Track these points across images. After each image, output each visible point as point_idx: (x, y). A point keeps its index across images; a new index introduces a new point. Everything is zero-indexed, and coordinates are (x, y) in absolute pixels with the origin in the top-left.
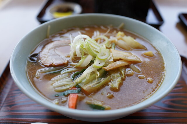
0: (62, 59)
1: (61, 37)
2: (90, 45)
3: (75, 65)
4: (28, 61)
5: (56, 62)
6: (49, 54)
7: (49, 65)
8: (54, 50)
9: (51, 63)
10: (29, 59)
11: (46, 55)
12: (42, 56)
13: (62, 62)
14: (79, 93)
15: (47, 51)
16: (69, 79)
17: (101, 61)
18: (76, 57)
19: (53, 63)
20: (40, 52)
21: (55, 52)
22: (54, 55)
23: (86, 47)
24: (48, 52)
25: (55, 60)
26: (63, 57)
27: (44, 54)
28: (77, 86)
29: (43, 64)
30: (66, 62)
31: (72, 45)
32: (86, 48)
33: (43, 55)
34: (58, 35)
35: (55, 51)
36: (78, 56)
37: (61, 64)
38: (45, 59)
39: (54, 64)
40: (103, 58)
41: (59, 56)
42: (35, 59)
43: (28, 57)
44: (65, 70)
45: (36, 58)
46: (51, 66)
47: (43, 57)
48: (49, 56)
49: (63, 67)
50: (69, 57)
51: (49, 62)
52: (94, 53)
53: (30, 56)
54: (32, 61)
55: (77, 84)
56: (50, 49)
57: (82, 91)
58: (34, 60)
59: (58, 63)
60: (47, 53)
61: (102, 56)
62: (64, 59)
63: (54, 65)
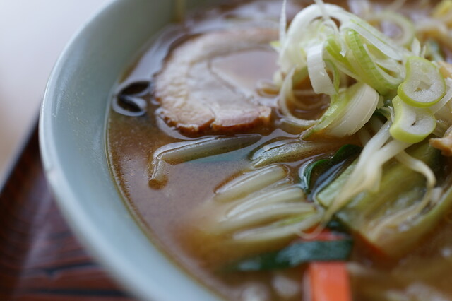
0: (248, 101)
1: (229, 17)
2: (365, 46)
3: (304, 129)
4: (112, 111)
5: (227, 115)
6: (192, 82)
7: (196, 126)
8: (209, 66)
9: (206, 121)
10: (115, 101)
11: (182, 87)
12: (165, 93)
13: (249, 115)
14: (348, 259)
15: (184, 69)
16: (294, 192)
17: (420, 111)
18: (306, 93)
19: (212, 120)
20: (155, 75)
21: (213, 74)
22: (211, 86)
23: (351, 52)
24: (188, 76)
25: (217, 106)
26: (248, 93)
27: (172, 84)
28: (334, 224)
29: (172, 124)
30: (266, 114)
31: (284, 45)
32: (351, 56)
33: (171, 88)
34: (213, 12)
35: (214, 69)
36: (317, 89)
37: (247, 122)
38: (180, 102)
39: (218, 122)
40: (425, 97)
41: (232, 88)
42: (140, 102)
43: (113, 97)
44: (267, 148)
45: (143, 98)
46: (206, 130)
47: (172, 94)
48: (195, 89)
49: (256, 135)
50: (272, 92)
51: (197, 116)
52: (382, 79)
53: (118, 88)
54: (126, 113)
55: (334, 218)
56: (193, 63)
57: (357, 248)
58: (134, 108)
59: (233, 121)
60: (183, 80)
61: (419, 90)
62: (252, 101)
63: (217, 127)
